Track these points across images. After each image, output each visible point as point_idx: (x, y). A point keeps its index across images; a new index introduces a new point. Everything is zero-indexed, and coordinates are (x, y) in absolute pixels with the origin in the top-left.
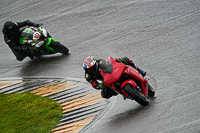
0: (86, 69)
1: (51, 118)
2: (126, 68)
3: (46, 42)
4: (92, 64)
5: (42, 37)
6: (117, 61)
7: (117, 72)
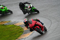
0: (24, 22)
1: (20, 32)
2: (36, 22)
3: (32, 9)
4: (26, 21)
5: (31, 7)
6: (34, 20)
7: (33, 24)
